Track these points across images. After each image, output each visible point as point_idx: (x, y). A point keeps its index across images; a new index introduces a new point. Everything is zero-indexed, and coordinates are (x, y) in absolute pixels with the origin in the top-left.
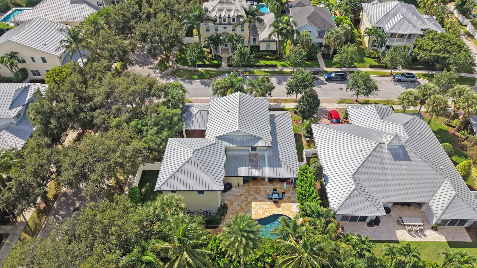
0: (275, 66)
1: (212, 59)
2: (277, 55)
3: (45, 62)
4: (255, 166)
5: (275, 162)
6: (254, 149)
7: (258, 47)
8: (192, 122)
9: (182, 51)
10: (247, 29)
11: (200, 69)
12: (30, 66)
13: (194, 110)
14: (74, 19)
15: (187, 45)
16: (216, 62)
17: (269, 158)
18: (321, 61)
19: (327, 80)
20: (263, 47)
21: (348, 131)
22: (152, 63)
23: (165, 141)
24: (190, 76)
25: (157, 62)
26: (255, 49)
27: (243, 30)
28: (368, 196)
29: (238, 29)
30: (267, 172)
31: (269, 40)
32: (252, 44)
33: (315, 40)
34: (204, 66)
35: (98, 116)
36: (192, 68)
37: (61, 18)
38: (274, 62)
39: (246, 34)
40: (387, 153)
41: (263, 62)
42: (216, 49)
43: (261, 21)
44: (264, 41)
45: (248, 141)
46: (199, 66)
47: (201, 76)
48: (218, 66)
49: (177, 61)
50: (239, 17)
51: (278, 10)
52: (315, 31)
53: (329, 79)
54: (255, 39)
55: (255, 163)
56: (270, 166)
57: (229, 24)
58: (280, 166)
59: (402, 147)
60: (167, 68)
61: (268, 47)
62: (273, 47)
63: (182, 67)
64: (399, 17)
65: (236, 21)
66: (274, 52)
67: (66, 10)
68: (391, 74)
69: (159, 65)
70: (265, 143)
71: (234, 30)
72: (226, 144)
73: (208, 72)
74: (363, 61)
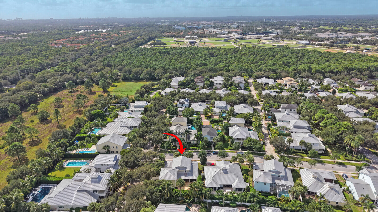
0: (196, 149)
1: (173, 147)
2: (196, 145)
3: (117, 148)
4: (186, 176)
5: (192, 175)
6: (186, 172)
7: (190, 142)
8: (167, 165)
9: (162, 144)
10: (186, 136)
11: (169, 150)
12: (111, 149)
13: (168, 162)
14: (122, 132)
15: (165, 142)
16: (175, 148)
17: (190, 174)
18: (213, 148)
19: (213, 154)
20: (192, 142)
21: (216, 168)
22: (151, 148)
23: (160, 169)
24: (166, 152)
25: (153, 148)
26: (189, 143)
27: (184, 137)
28: (216, 183)
29: (183, 136)
30: (189, 178)
31: (194, 140)
32: (188, 141)
33: (210, 140)
34: (170, 149)
35: (141, 163)
36: (166, 150)
37: (117, 132)
38: (195, 148)
39: (185, 138)
40: (222, 171)
41: (191, 148)
42: (175, 143)
43: (190, 134)
44: (192, 140)
45: (184, 169)
46: (169, 149)
47: (169, 152)
48: (176, 149)
49: (161, 148)
50: (183, 132)
51: (198, 129)
52: (210, 137)
53: (214, 154)
54: (189, 140)
55: (186, 175)
56: (190, 176)
57: (180, 135)
58: (193, 176)
59: (226, 170)
60: (157, 150)
61: (194, 142)
62: (195, 142)
63: (162, 150)
64: (239, 132)
65: (182, 134)
66: (196, 144)
67: (119, 130)
68: (237, 152)
69: (154, 149)
70: (189, 169)
71: (181, 137)
72: (177, 170)
73: (172, 151)
74: (228, 148)
